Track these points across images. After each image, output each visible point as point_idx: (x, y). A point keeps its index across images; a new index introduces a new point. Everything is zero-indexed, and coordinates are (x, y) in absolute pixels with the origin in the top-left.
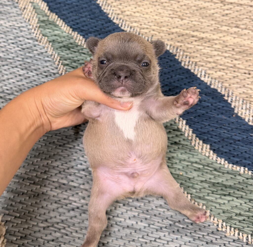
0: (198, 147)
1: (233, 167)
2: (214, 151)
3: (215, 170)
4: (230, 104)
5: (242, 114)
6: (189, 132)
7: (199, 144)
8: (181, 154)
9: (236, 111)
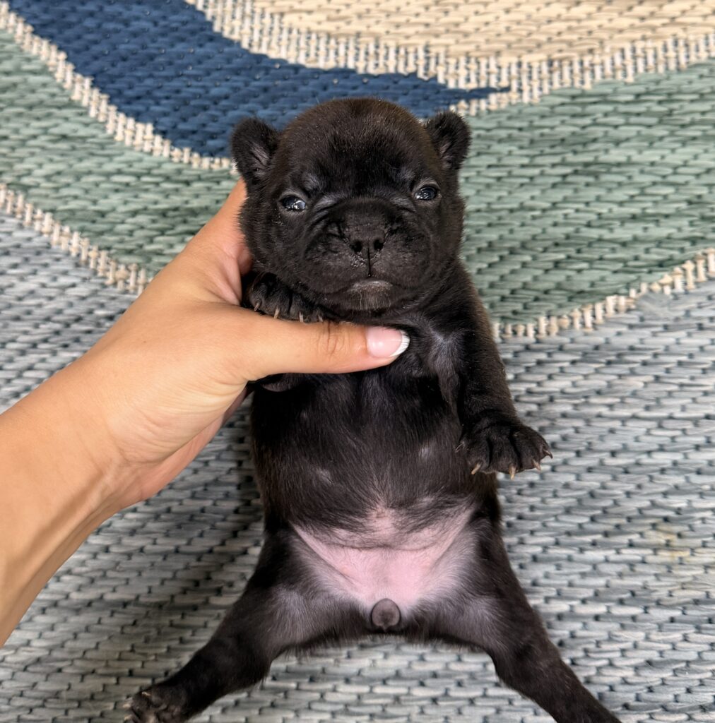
0: (124, 134)
1: (213, 162)
2: (164, 134)
3: (168, 178)
4: (203, 14)
5: (232, 31)
6: (100, 104)
7: (125, 127)
8: (80, 160)
9: (216, 28)
